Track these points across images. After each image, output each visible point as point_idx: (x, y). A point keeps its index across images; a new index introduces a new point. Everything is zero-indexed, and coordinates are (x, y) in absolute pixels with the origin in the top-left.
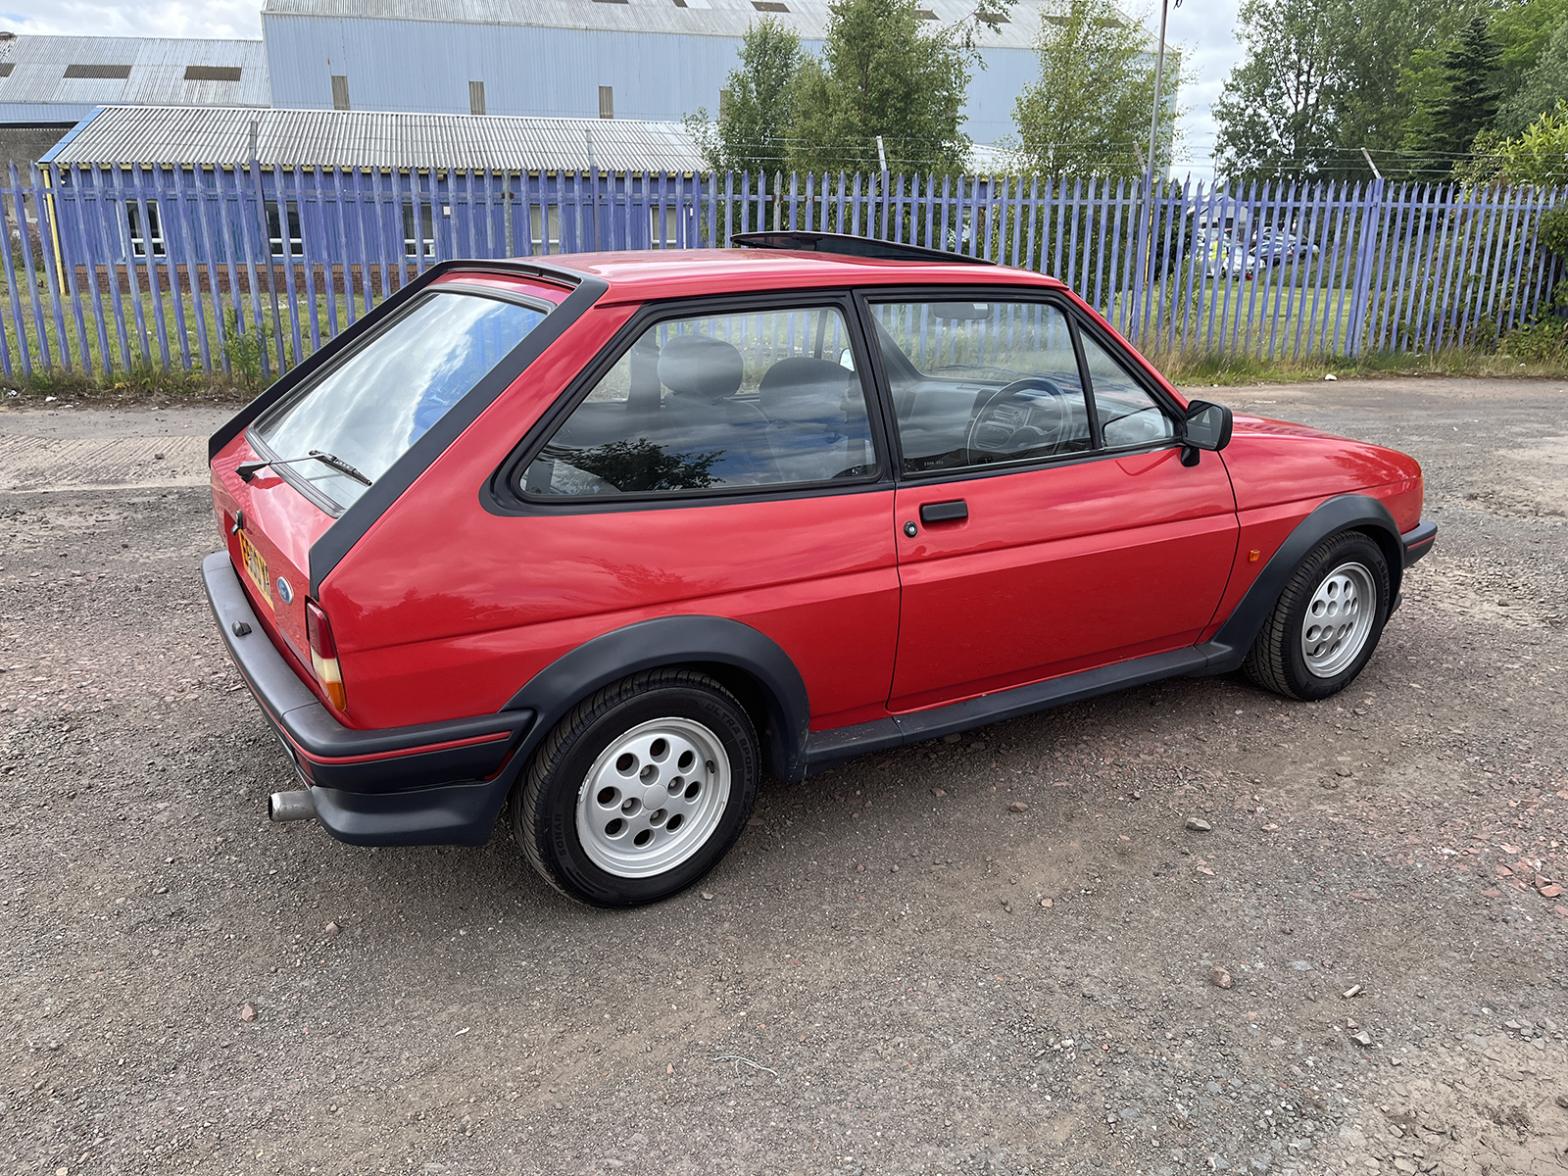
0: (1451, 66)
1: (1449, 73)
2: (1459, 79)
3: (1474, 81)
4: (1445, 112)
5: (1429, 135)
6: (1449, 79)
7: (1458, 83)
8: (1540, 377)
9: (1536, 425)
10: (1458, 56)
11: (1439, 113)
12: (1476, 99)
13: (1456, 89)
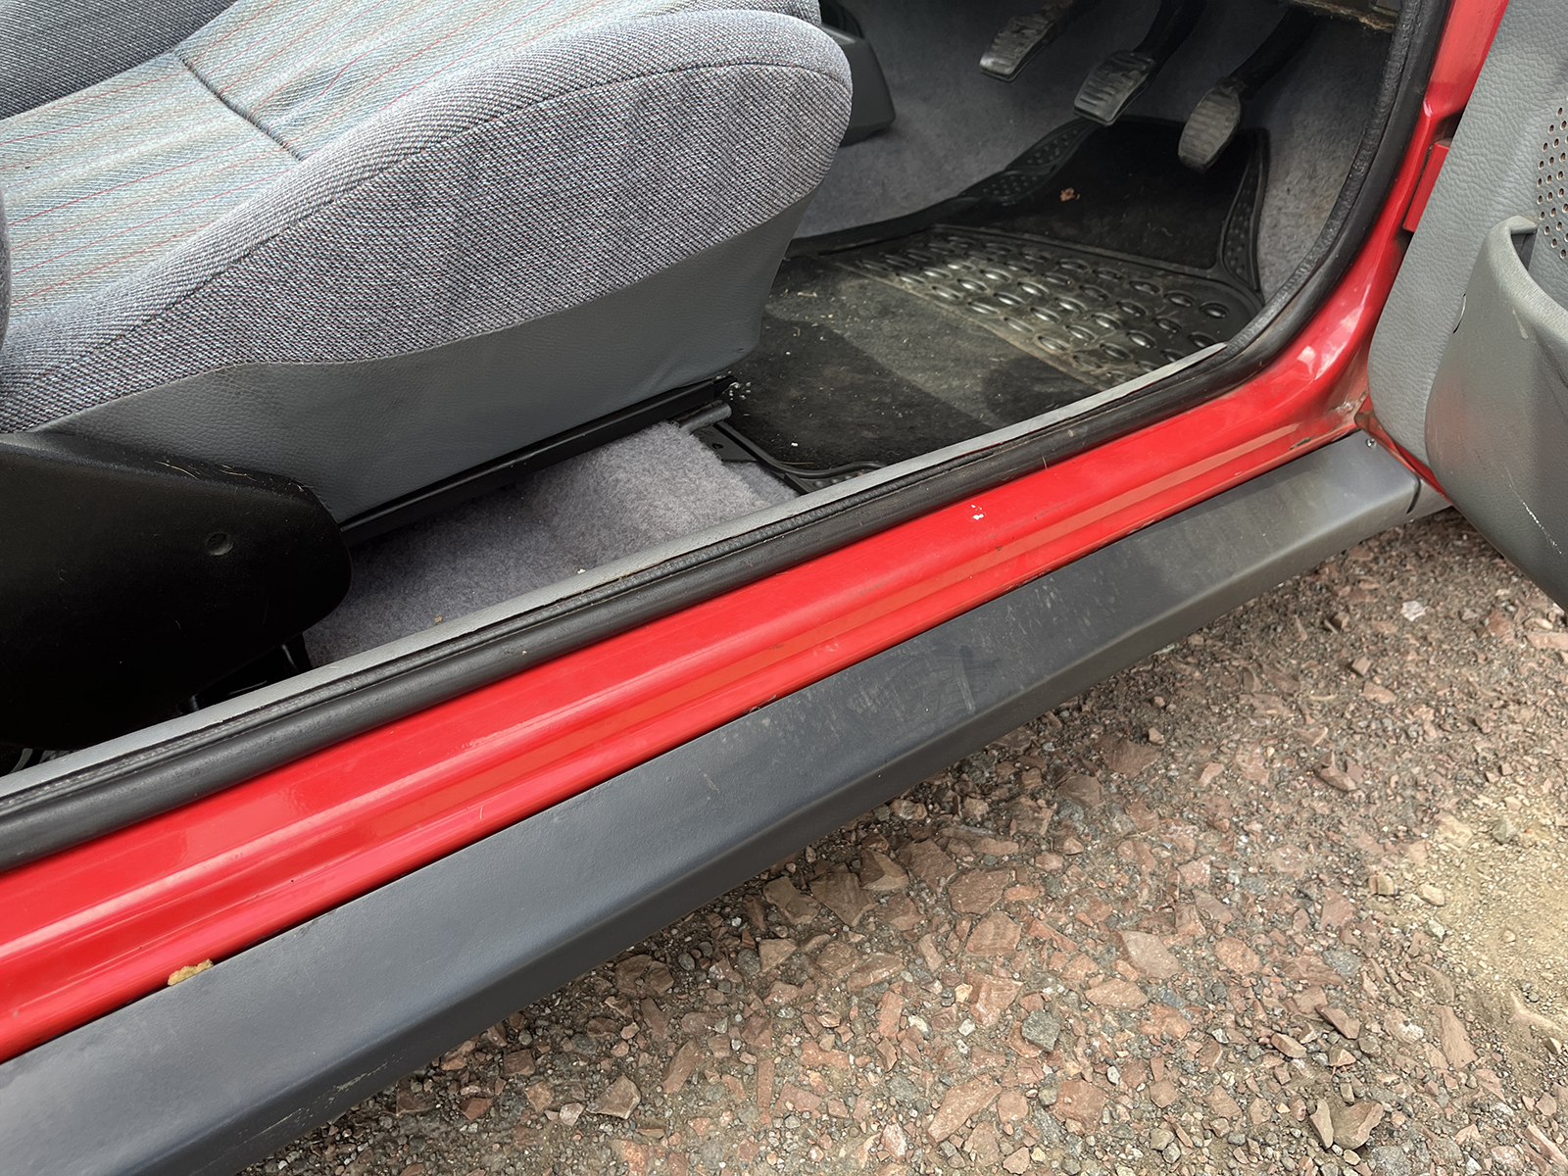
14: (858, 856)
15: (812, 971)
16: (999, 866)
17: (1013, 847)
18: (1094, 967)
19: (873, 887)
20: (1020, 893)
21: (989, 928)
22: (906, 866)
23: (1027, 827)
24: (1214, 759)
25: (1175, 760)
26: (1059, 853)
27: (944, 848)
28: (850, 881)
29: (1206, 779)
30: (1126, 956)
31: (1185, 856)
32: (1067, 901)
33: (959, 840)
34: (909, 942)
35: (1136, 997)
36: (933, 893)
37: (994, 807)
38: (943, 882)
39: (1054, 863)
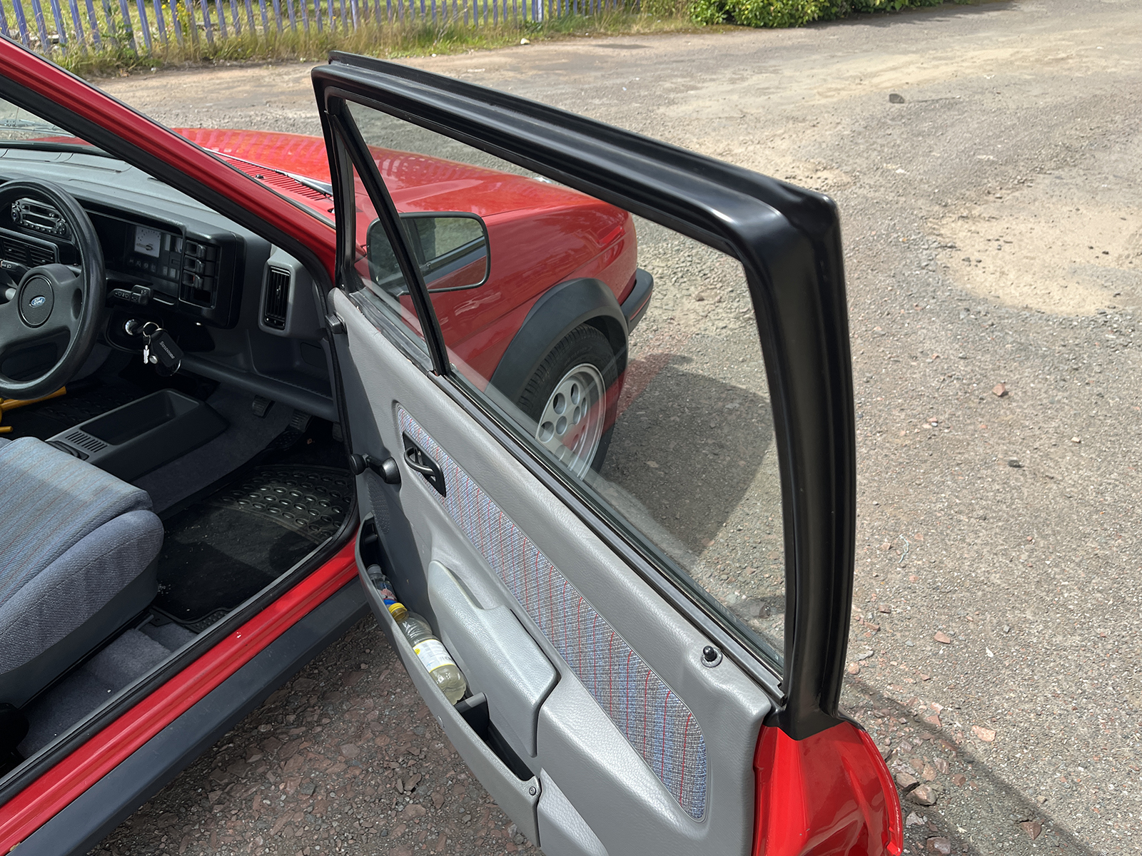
8: (672, 31)
9: (679, 80)
14: (245, 752)
15: (228, 797)
16: (299, 737)
17: (304, 729)
18: (330, 762)
19: (250, 761)
20: (306, 744)
21: (291, 762)
22: (262, 750)
23: (309, 719)
24: (387, 668)
25: (371, 674)
26: (320, 725)
27: (277, 738)
28: (242, 761)
29: (382, 678)
30: (341, 754)
31: (368, 710)
32: (323, 741)
33: (282, 733)
34: (263, 775)
35: (344, 766)
36: (272, 755)
37: (298, 716)
38: (276, 750)
39: (319, 729)
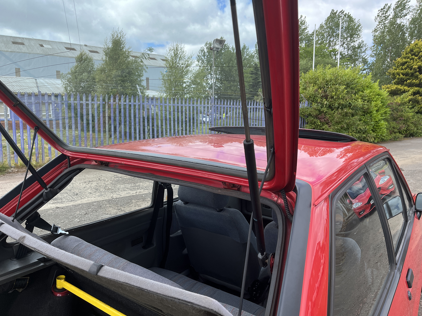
0: (252, 74)
1: (251, 75)
2: (253, 77)
3: (257, 78)
4: (251, 85)
5: (248, 90)
6: (251, 77)
7: (253, 78)
10: (253, 72)
11: (250, 85)
12: (258, 82)
13: (253, 79)
